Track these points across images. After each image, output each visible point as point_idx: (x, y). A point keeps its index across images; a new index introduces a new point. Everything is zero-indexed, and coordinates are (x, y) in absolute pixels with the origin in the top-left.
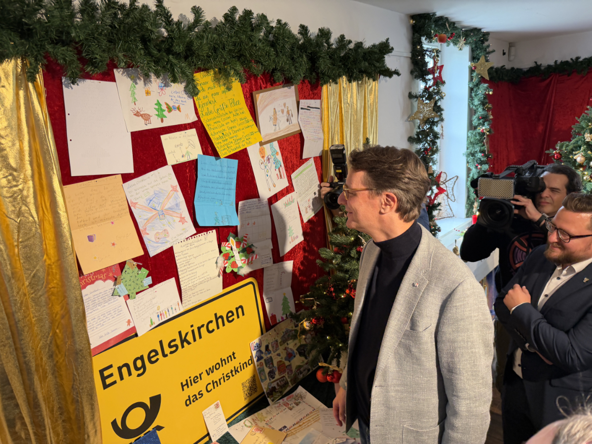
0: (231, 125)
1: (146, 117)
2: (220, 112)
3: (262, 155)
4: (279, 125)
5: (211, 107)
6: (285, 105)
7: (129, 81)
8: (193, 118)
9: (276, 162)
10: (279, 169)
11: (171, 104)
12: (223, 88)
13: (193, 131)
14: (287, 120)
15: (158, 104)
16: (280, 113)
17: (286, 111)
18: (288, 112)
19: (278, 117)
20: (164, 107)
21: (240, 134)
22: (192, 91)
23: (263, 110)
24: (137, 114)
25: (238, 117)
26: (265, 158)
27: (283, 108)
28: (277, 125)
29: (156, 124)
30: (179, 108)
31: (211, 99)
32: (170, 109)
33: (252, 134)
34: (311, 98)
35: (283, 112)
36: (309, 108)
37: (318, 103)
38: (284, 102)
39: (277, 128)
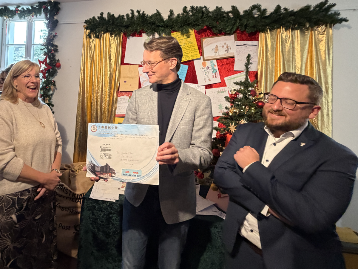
3: (203, 65)
4: (219, 53)
6: (225, 44)
9: (214, 70)
10: (215, 73)
12: (186, 37)
14: (226, 51)
16: (221, 47)
17: (225, 46)
18: (227, 47)
19: (218, 49)
21: (189, 55)
23: (207, 46)
25: (190, 48)
26: (206, 67)
27: (224, 45)
28: (217, 53)
33: (196, 55)
34: (248, 40)
35: (223, 47)
36: (245, 45)
37: (255, 43)
38: (225, 42)
39: (217, 54)
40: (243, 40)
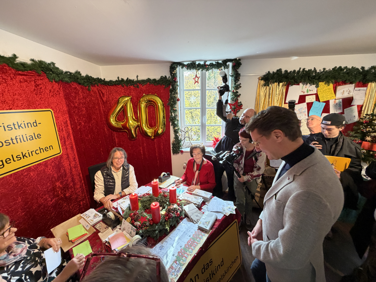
0: (326, 94)
1: (304, 92)
2: (324, 91)
3: (334, 102)
5: (321, 90)
7: (302, 85)
8: (316, 92)
9: (340, 105)
10: (340, 107)
11: (311, 90)
12: (327, 85)
13: (315, 96)
14: (348, 94)
15: (308, 90)
16: (346, 92)
18: (349, 91)
19: (344, 92)
20: (309, 90)
21: (328, 97)
22: (317, 87)
23: (339, 91)
24: (302, 92)
25: (329, 92)
29: (306, 94)
30: (312, 90)
31: (322, 88)
32: (310, 90)
33: (333, 96)
34: (362, 87)
35: (347, 91)
36: (359, 90)
37: (365, 88)
38: (348, 88)
39: (343, 95)
40: (359, 87)
